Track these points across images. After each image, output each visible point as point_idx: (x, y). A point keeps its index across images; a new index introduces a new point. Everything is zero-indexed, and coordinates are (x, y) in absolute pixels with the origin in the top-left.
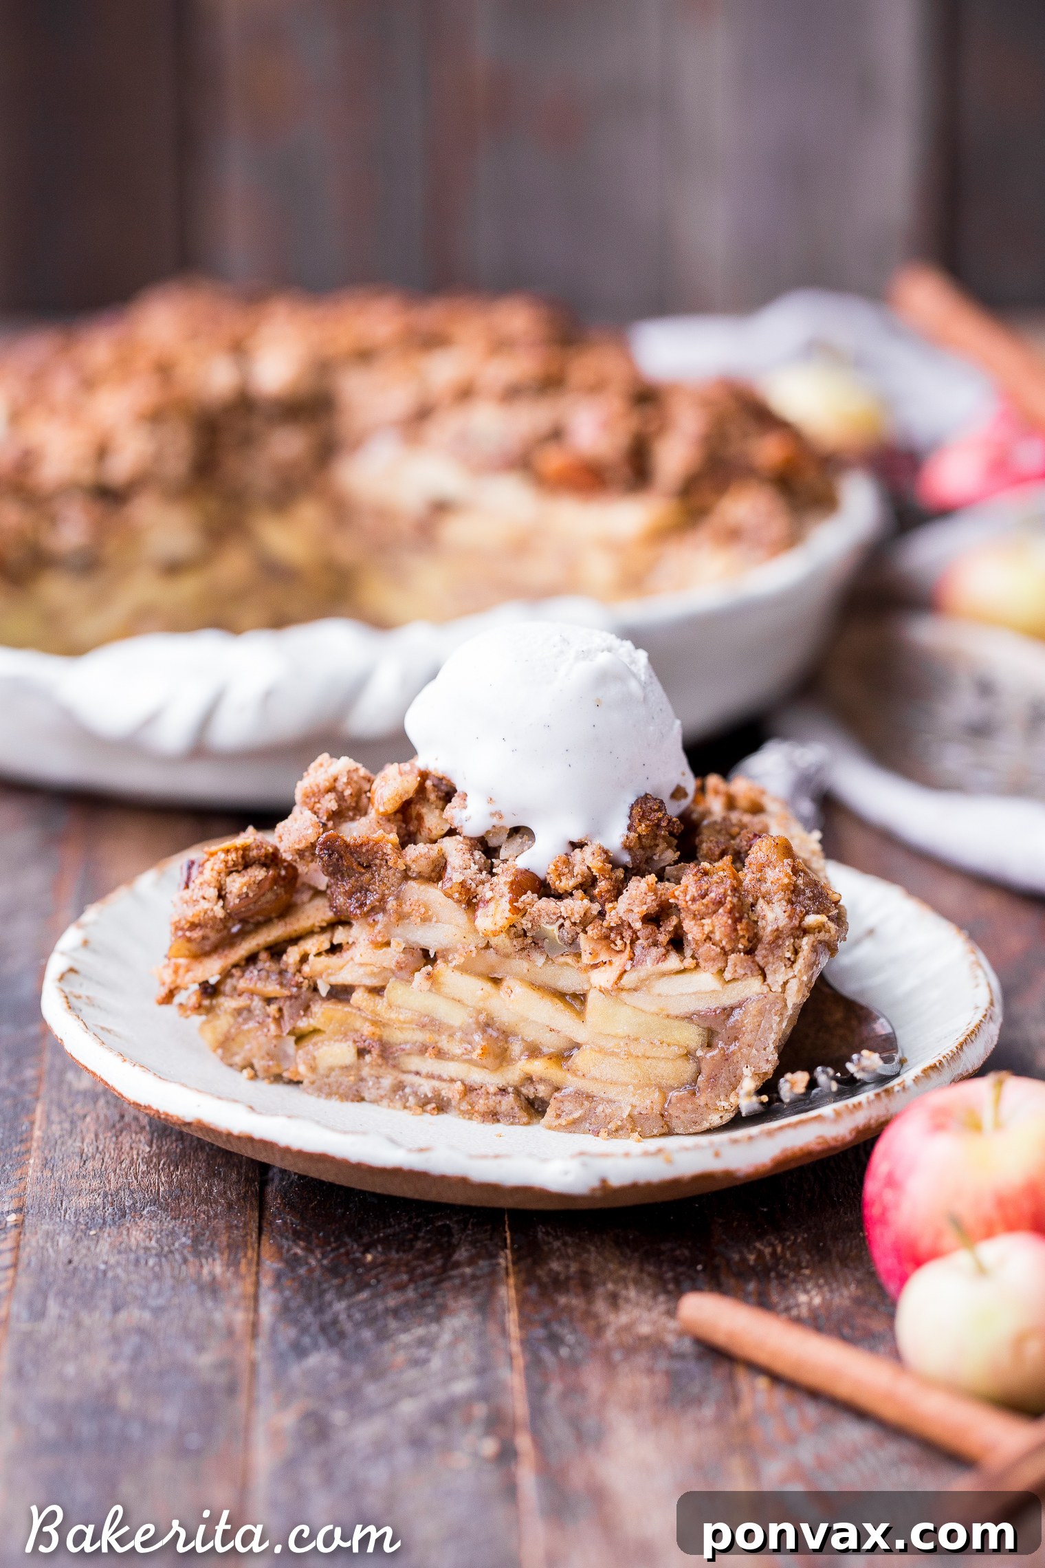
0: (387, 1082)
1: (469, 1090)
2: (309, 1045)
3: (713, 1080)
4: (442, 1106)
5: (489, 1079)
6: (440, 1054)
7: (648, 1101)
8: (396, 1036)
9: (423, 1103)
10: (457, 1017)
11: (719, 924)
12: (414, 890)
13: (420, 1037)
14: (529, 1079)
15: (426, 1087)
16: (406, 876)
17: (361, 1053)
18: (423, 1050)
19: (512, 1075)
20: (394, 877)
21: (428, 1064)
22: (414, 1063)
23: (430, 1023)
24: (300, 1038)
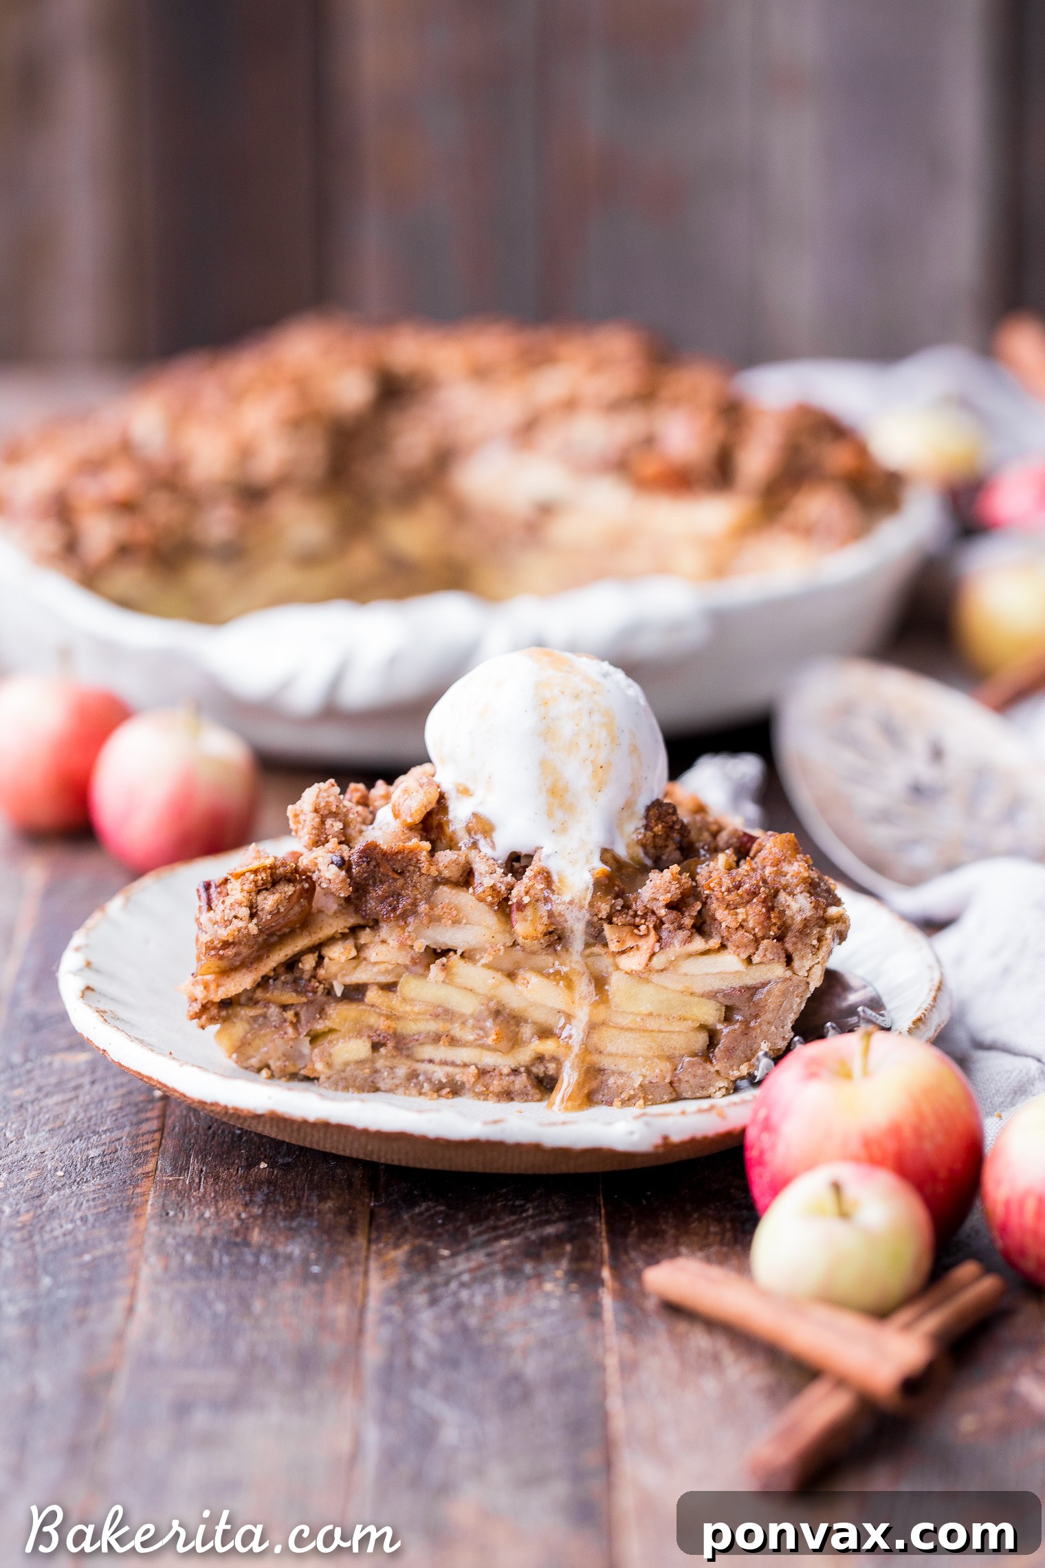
0: (402, 1071)
1: (483, 1073)
2: (325, 1043)
3: (729, 1052)
4: (456, 1090)
5: (504, 1062)
6: (453, 1042)
7: (659, 1071)
8: (410, 1028)
9: (438, 1089)
10: (467, 1005)
11: (752, 914)
12: (446, 894)
13: (433, 1026)
14: (540, 1058)
15: (440, 1074)
16: (438, 882)
17: (376, 1047)
18: (436, 1039)
19: (524, 1056)
20: (424, 883)
21: (442, 1052)
22: (427, 1051)
23: (445, 1013)
24: (315, 1038)
